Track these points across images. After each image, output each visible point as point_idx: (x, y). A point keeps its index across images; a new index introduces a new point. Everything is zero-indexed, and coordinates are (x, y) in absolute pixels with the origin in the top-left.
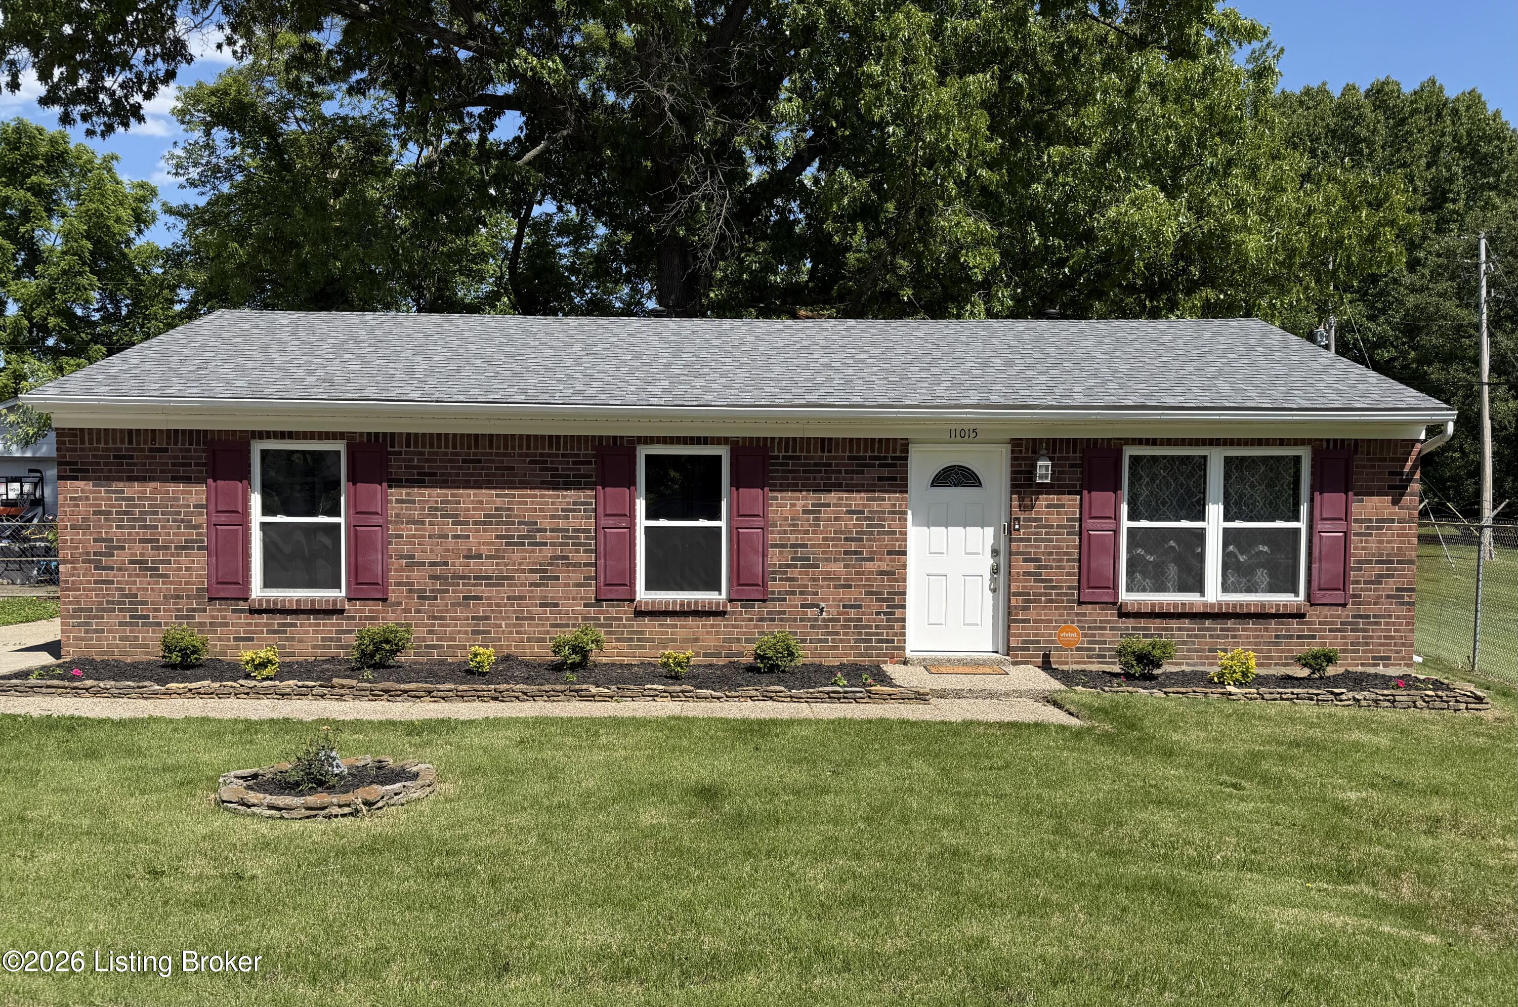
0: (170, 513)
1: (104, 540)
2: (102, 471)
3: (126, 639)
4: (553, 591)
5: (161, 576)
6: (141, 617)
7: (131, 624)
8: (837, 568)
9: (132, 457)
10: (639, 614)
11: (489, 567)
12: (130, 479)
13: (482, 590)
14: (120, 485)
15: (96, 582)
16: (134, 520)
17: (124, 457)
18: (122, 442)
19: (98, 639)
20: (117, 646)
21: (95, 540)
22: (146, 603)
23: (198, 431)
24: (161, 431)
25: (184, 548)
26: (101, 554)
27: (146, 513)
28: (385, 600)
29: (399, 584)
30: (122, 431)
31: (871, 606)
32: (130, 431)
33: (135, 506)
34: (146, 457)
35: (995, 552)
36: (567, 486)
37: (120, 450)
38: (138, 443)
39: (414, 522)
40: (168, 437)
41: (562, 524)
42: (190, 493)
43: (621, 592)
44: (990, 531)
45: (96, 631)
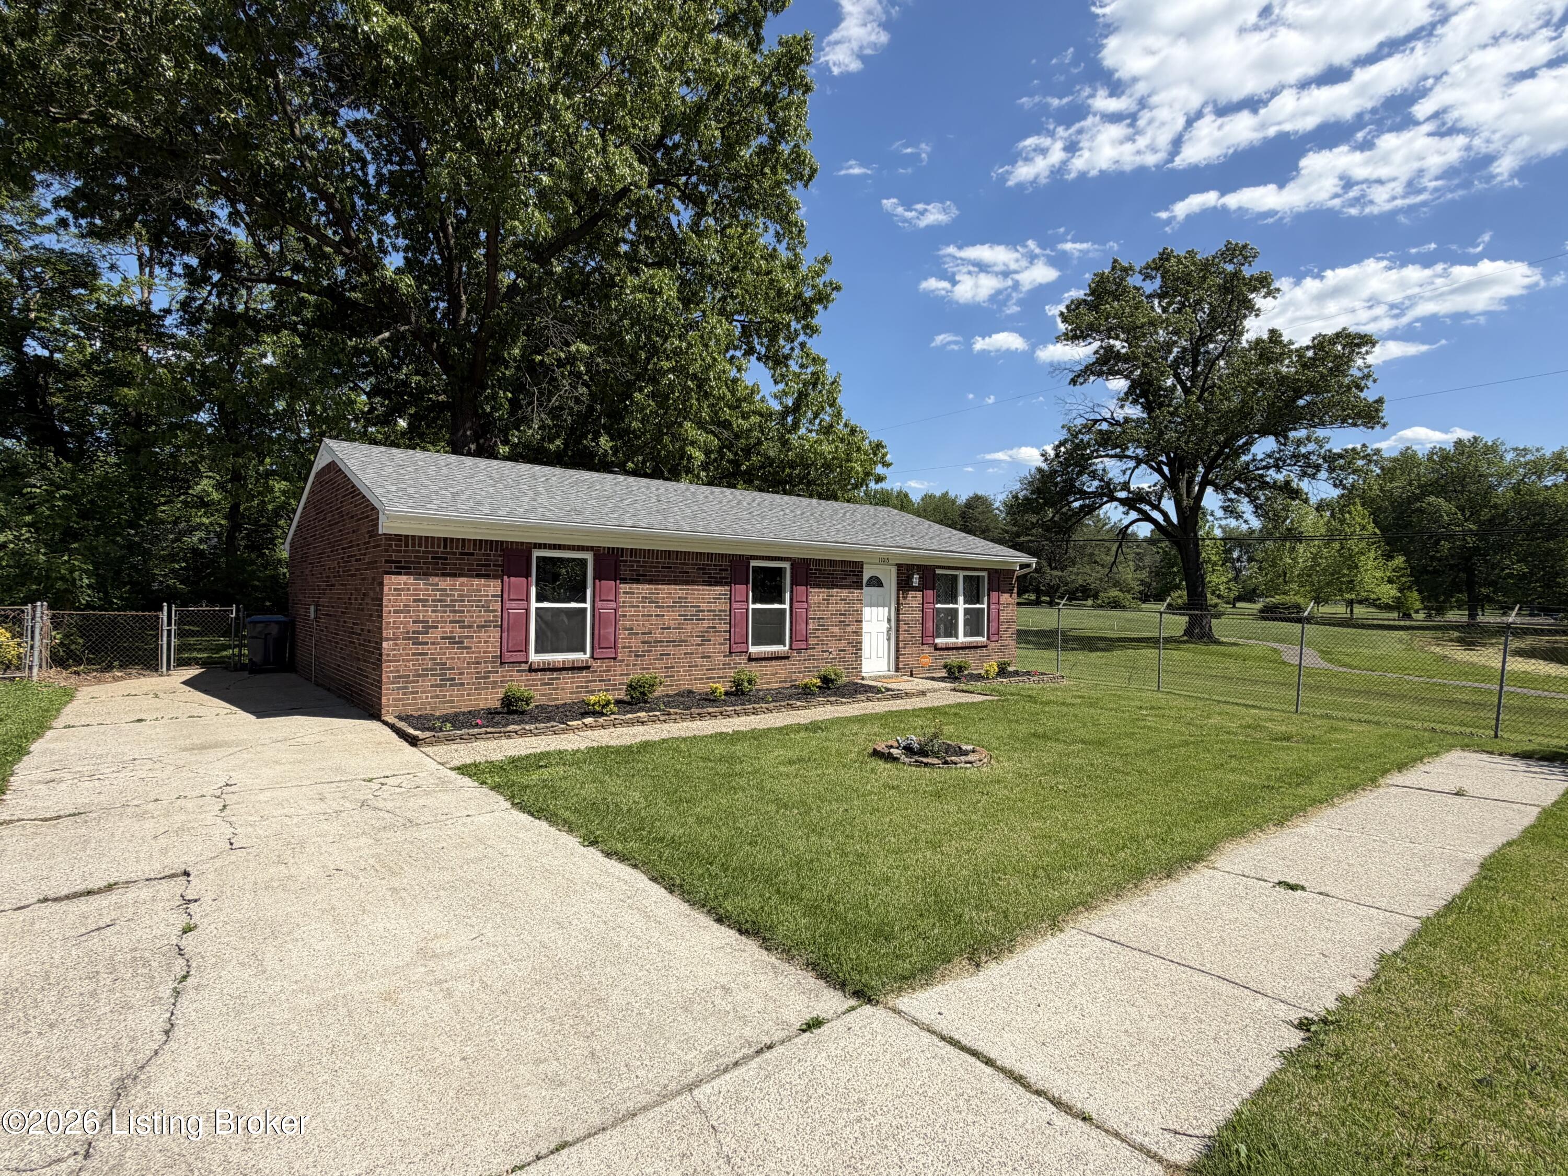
0: (474, 601)
2: (422, 568)
3: (437, 697)
4: (709, 648)
8: (836, 630)
9: (446, 559)
10: (750, 659)
12: (444, 575)
14: (436, 580)
15: (414, 654)
16: (446, 606)
17: (440, 558)
18: (439, 547)
19: (414, 698)
20: (429, 703)
21: (414, 622)
22: (453, 669)
23: (497, 542)
24: (469, 540)
25: (483, 626)
26: (418, 633)
27: (456, 601)
28: (615, 659)
29: (624, 647)
30: (439, 538)
31: (851, 650)
32: (445, 539)
33: (447, 595)
35: (889, 620)
36: (717, 583)
37: (437, 552)
38: (451, 548)
40: (475, 545)
41: (713, 607)
42: (489, 586)
43: (742, 647)
44: (886, 609)
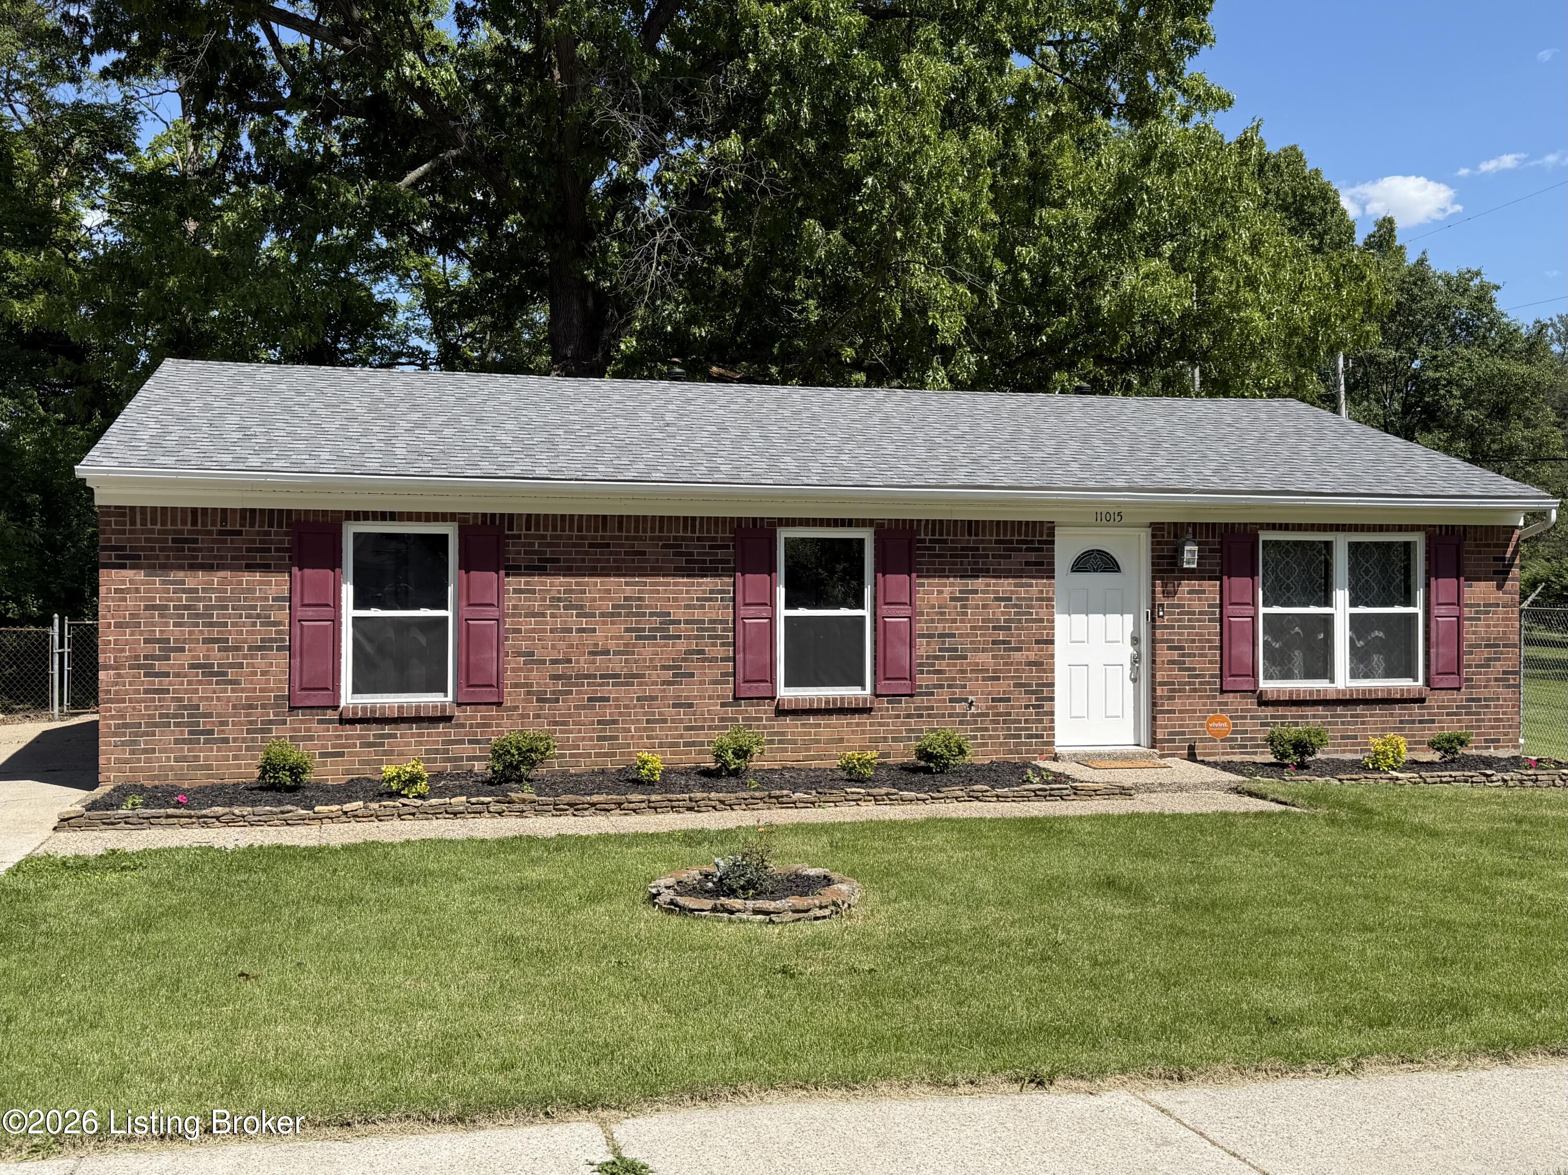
0: (243, 608)
1: (159, 641)
2: (157, 557)
3: (184, 759)
4: (686, 690)
5: (231, 682)
6: (202, 733)
7: (190, 742)
8: (985, 659)
9: (195, 541)
10: (781, 712)
11: (617, 664)
12: (193, 567)
13: (609, 690)
14: (180, 575)
15: (147, 691)
16: (197, 616)
17: (186, 541)
18: (184, 523)
19: (148, 760)
20: (172, 769)
21: (147, 641)
22: (210, 715)
23: (281, 511)
24: (234, 511)
25: (259, 648)
26: (153, 657)
27: (213, 607)
28: (499, 704)
29: (516, 686)
30: (184, 510)
31: (1020, 698)
32: (194, 511)
33: (199, 599)
34: (214, 541)
35: (1135, 641)
36: (704, 572)
37: (181, 532)
38: (204, 524)
39: (534, 615)
40: (243, 518)
41: (697, 614)
42: (269, 583)
43: (762, 689)
44: (1129, 618)
45: (145, 751)
